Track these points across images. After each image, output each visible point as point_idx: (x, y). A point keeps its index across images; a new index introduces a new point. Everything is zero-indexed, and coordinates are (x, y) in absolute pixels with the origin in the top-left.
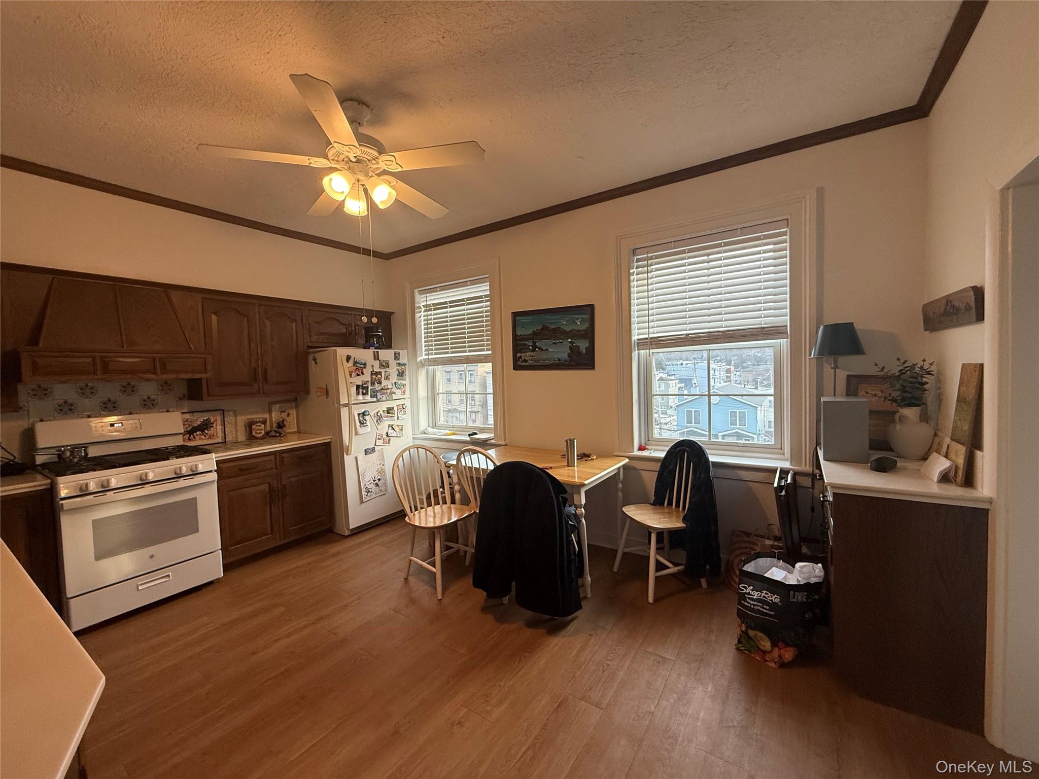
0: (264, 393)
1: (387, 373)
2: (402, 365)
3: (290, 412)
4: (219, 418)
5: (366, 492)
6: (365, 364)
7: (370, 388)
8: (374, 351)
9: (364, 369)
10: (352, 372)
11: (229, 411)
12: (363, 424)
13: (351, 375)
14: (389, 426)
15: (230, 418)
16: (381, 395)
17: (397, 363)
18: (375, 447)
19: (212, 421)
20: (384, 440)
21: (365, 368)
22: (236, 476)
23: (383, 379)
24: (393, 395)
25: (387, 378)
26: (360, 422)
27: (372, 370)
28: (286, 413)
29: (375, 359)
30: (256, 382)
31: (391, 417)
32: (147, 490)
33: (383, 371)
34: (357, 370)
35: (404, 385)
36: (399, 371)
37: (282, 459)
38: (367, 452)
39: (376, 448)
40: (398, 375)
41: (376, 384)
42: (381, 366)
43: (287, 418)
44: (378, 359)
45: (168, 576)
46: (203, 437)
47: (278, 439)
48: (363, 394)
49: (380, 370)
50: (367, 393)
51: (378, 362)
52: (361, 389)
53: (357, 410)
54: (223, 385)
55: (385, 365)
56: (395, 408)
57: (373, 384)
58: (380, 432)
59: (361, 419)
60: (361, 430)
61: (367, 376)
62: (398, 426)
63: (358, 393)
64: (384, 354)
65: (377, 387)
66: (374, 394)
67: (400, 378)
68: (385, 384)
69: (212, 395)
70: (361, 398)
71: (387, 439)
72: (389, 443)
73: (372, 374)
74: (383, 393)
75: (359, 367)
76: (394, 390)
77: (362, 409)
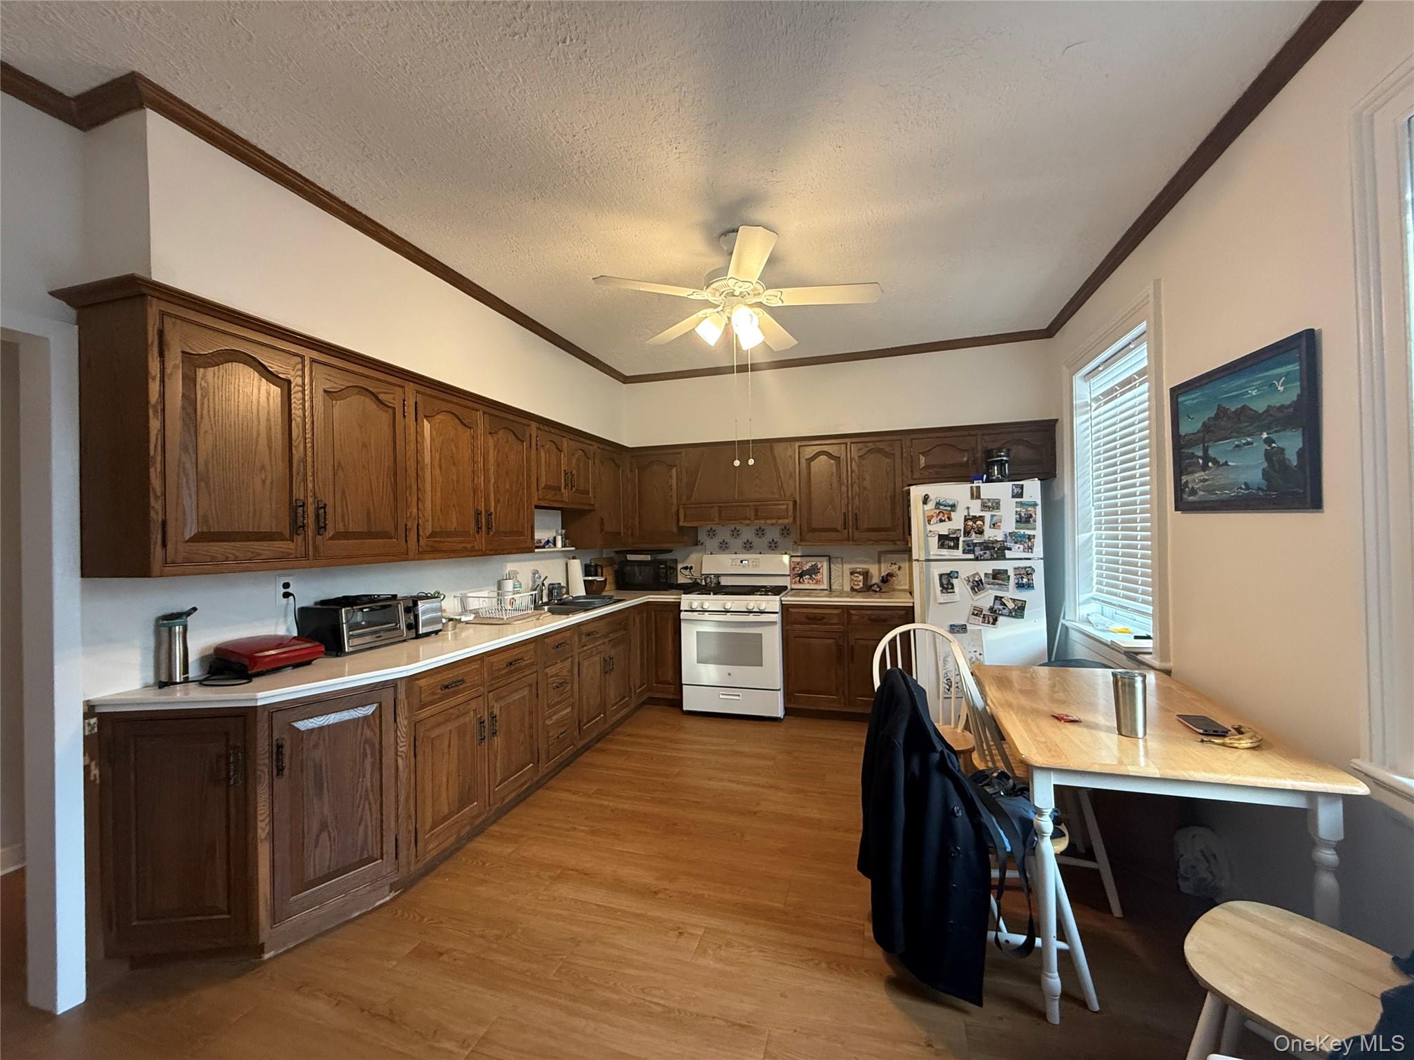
0: (853, 541)
1: (995, 518)
2: (1028, 505)
3: (902, 566)
4: (825, 565)
5: (947, 684)
6: (953, 506)
7: (962, 539)
8: (972, 487)
9: (952, 513)
10: (932, 516)
11: (835, 558)
12: (947, 589)
13: (929, 521)
14: (996, 598)
15: (836, 566)
16: (981, 550)
17: (1017, 502)
18: (968, 625)
19: (819, 566)
20: (984, 618)
21: (954, 511)
22: (801, 624)
23: (986, 528)
24: (1006, 551)
25: (994, 525)
26: (942, 585)
27: (966, 514)
28: (897, 566)
29: (972, 497)
30: (845, 529)
31: (1001, 584)
32: (729, 617)
33: (987, 515)
34: (941, 514)
35: (1030, 538)
36: (1020, 515)
37: (849, 615)
38: (954, 629)
39: (969, 627)
40: (1017, 521)
41: (974, 534)
42: (985, 507)
43: (898, 572)
44: (978, 497)
45: (739, 696)
46: (811, 581)
47: (878, 595)
48: (950, 547)
49: (982, 514)
50: (956, 547)
51: (979, 502)
52: (946, 541)
53: (937, 569)
54: (813, 530)
55: (994, 505)
56: (1011, 573)
57: (967, 533)
58: (979, 604)
59: (945, 582)
60: (942, 598)
61: (957, 522)
62: (1014, 600)
63: (942, 546)
64: (990, 490)
65: (975, 538)
66: (969, 548)
67: (1023, 525)
68: (990, 534)
69: (805, 541)
70: (945, 553)
71: (992, 617)
72: (993, 624)
73: (966, 520)
74: (987, 548)
75: (945, 510)
76: (1008, 544)
77: (947, 568)
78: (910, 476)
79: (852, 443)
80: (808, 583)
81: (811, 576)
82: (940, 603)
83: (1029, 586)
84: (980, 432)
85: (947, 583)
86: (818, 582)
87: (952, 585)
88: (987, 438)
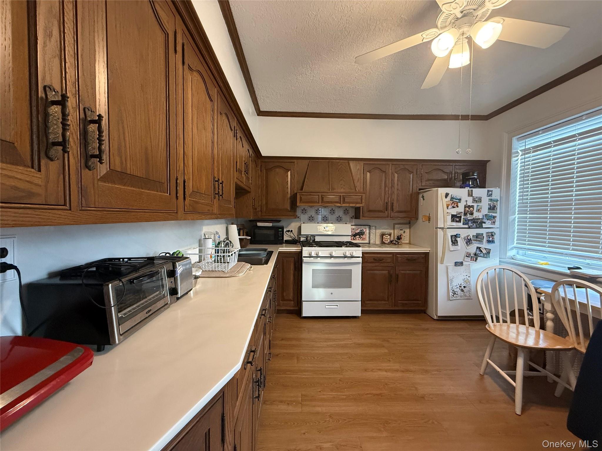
0: (390, 217)
1: (479, 207)
2: (494, 201)
3: (406, 230)
4: (368, 231)
5: (453, 293)
6: (460, 200)
7: (462, 217)
8: (469, 190)
9: (459, 203)
10: (449, 205)
11: (373, 226)
12: (455, 243)
13: (448, 207)
14: (478, 248)
15: (373, 231)
16: (472, 223)
17: (489, 199)
18: (464, 262)
19: (364, 231)
20: (471, 258)
21: (460, 202)
22: (371, 263)
23: (475, 211)
24: (483, 224)
25: (478, 210)
26: (452, 241)
27: (465, 204)
28: (403, 231)
29: (469, 196)
30: (387, 211)
31: (480, 241)
33: (475, 205)
34: (453, 204)
35: (494, 217)
36: (490, 205)
37: (397, 258)
38: (457, 264)
39: (464, 263)
40: (489, 209)
41: (469, 214)
42: (474, 201)
43: (403, 234)
44: (472, 196)
45: (337, 305)
46: (360, 239)
48: (457, 221)
49: (473, 204)
50: (460, 221)
51: (472, 197)
52: (455, 218)
53: (451, 233)
54: (370, 211)
55: (478, 200)
56: (485, 235)
57: (465, 214)
58: (469, 251)
59: (453, 240)
60: (452, 248)
61: (461, 209)
62: (485, 249)
63: (453, 221)
64: (478, 192)
65: (469, 217)
66: (466, 222)
67: (491, 211)
68: (476, 215)
69: (365, 217)
70: (455, 224)
71: (475, 257)
72: (476, 261)
73: (465, 207)
74: (474, 222)
75: (455, 202)
76: (484, 220)
77: (454, 232)
78: (420, 184)
79: (392, 164)
80: (358, 239)
81: (360, 236)
82: (450, 251)
83: (493, 242)
84: (454, 164)
85: (454, 240)
86: (363, 239)
87: (457, 241)
88: (457, 167)
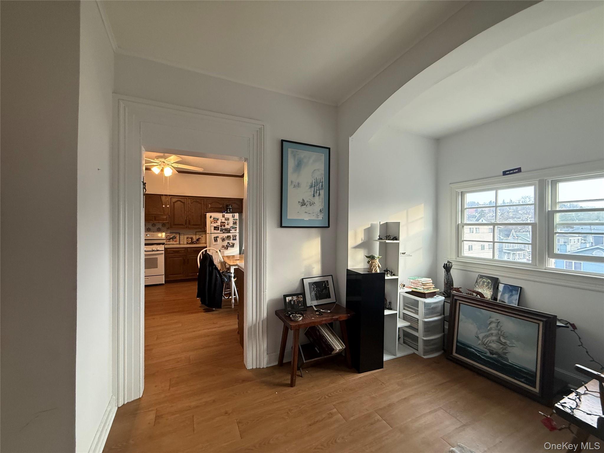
0: (189, 228)
1: (228, 223)
2: (236, 220)
3: (203, 235)
4: (178, 236)
6: (218, 219)
7: (220, 228)
8: (222, 214)
10: (212, 221)
11: (182, 233)
13: (212, 223)
14: (228, 243)
15: (182, 237)
16: (224, 231)
17: (233, 219)
19: (176, 236)
21: (218, 220)
22: (172, 253)
23: (226, 225)
24: (231, 231)
26: (214, 240)
27: (221, 221)
28: (201, 236)
29: (223, 217)
30: (186, 224)
31: (229, 239)
33: (226, 222)
35: (236, 228)
36: (234, 222)
39: (221, 251)
41: (223, 226)
42: (226, 220)
44: (224, 217)
45: (148, 279)
47: (195, 244)
48: (217, 230)
49: (225, 221)
50: (218, 230)
51: (224, 218)
52: (216, 228)
53: (213, 236)
54: (175, 225)
55: (228, 219)
56: (231, 236)
57: (221, 226)
58: (223, 244)
59: (215, 239)
60: (214, 243)
61: (219, 223)
62: (232, 243)
63: (215, 230)
64: (227, 215)
65: (223, 228)
66: (222, 230)
67: (234, 224)
68: (227, 227)
69: (172, 228)
70: (215, 231)
71: (226, 248)
72: (227, 249)
73: (221, 223)
74: (226, 230)
75: (216, 220)
76: (231, 229)
77: (216, 235)
78: (206, 210)
79: (188, 199)
80: (172, 242)
81: (173, 239)
82: (214, 245)
83: (235, 239)
84: (225, 200)
85: (216, 239)
86: (175, 241)
87: (217, 240)
88: (227, 201)
